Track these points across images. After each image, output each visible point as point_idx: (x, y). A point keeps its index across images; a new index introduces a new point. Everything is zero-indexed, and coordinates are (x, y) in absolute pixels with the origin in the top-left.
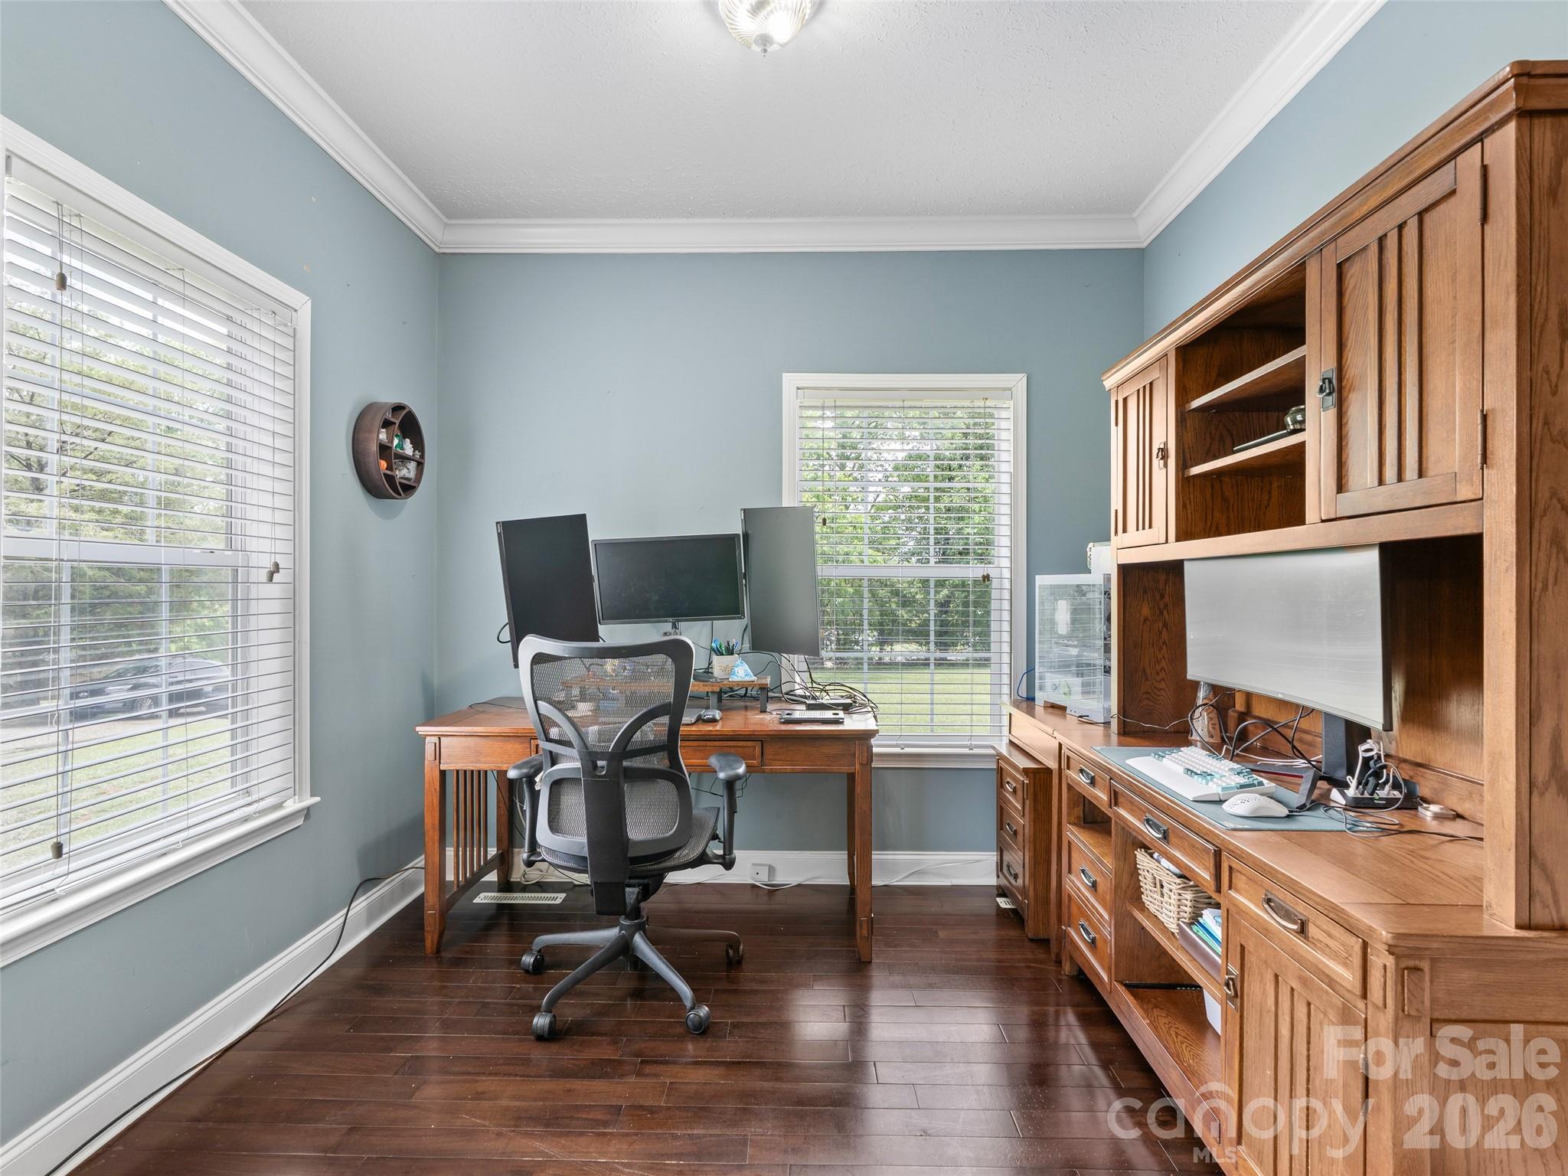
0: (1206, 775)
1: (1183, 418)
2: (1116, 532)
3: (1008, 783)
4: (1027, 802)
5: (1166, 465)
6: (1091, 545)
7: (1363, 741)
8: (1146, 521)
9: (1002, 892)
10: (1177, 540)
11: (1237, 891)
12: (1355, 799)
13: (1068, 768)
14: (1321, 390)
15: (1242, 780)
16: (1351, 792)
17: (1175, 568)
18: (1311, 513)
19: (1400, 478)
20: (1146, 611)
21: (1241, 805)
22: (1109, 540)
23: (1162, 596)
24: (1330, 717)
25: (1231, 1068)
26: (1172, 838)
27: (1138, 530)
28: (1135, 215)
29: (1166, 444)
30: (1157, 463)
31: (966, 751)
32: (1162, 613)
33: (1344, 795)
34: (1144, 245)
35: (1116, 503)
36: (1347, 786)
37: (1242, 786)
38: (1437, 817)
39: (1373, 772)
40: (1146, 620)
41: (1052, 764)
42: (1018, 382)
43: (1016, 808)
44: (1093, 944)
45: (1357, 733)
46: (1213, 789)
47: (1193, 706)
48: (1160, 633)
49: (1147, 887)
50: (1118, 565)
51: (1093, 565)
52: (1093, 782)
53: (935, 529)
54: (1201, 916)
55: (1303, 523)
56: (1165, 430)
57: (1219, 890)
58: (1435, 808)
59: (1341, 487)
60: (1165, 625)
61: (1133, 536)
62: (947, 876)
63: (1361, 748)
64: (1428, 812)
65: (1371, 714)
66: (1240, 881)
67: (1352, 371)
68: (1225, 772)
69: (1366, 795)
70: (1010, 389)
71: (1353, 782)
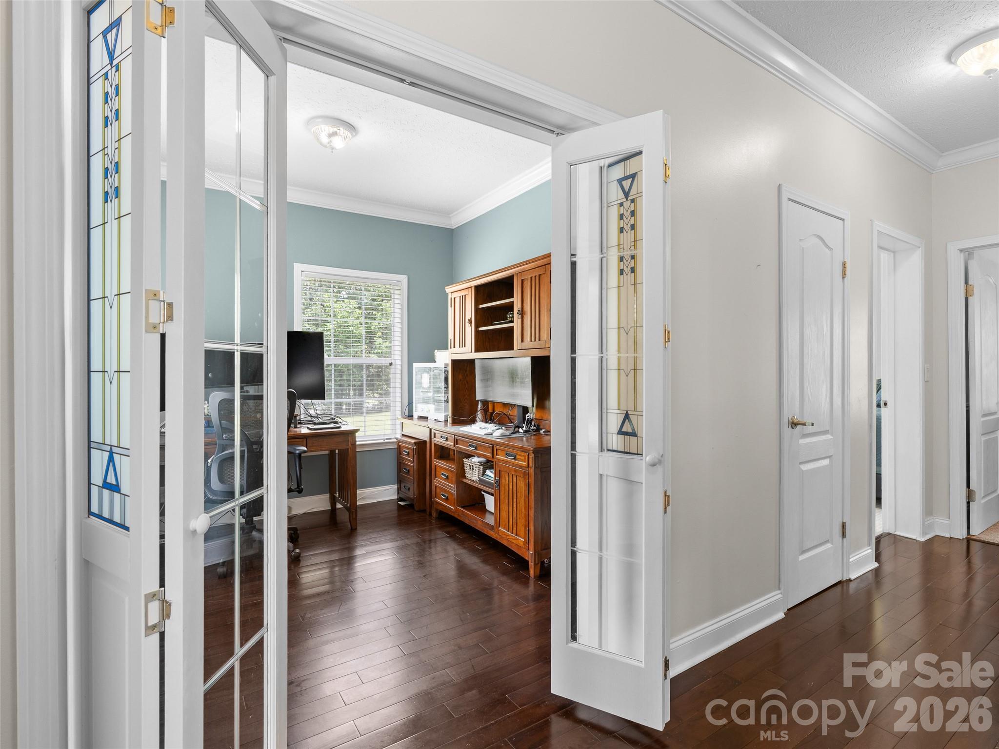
0: (487, 428)
1: (477, 310)
2: (451, 347)
3: (404, 451)
4: (415, 456)
5: (471, 326)
6: (436, 351)
7: (527, 414)
8: (463, 344)
9: (401, 499)
10: (475, 352)
11: (498, 455)
12: (525, 430)
13: (435, 437)
14: (518, 314)
15: (497, 428)
16: (524, 429)
17: (472, 362)
18: (515, 347)
19: (535, 341)
20: (460, 377)
21: (498, 433)
22: (448, 349)
23: (466, 371)
24: (519, 406)
25: (497, 507)
26: (478, 448)
27: (460, 347)
28: (450, 216)
29: (471, 318)
30: (468, 325)
31: (382, 441)
32: (466, 378)
33: (523, 429)
34: (453, 228)
35: (451, 336)
36: (523, 427)
37: (497, 429)
38: (544, 432)
39: (529, 422)
40: (460, 380)
41: (427, 438)
42: (404, 279)
43: (409, 460)
44: (447, 499)
45: (525, 410)
46: (489, 431)
47: (476, 411)
48: (465, 385)
49: (468, 470)
50: (452, 360)
51: (437, 359)
52: (447, 439)
53: (334, 335)
54: (486, 472)
55: (513, 350)
56: (470, 313)
57: (493, 458)
58: (543, 430)
59: (522, 341)
60: (467, 382)
61: (457, 349)
62: (375, 498)
63: (527, 416)
64: (542, 432)
65: (529, 404)
66: (499, 452)
67: (525, 309)
68: (491, 427)
69: (528, 429)
70: (400, 282)
71: (525, 425)
